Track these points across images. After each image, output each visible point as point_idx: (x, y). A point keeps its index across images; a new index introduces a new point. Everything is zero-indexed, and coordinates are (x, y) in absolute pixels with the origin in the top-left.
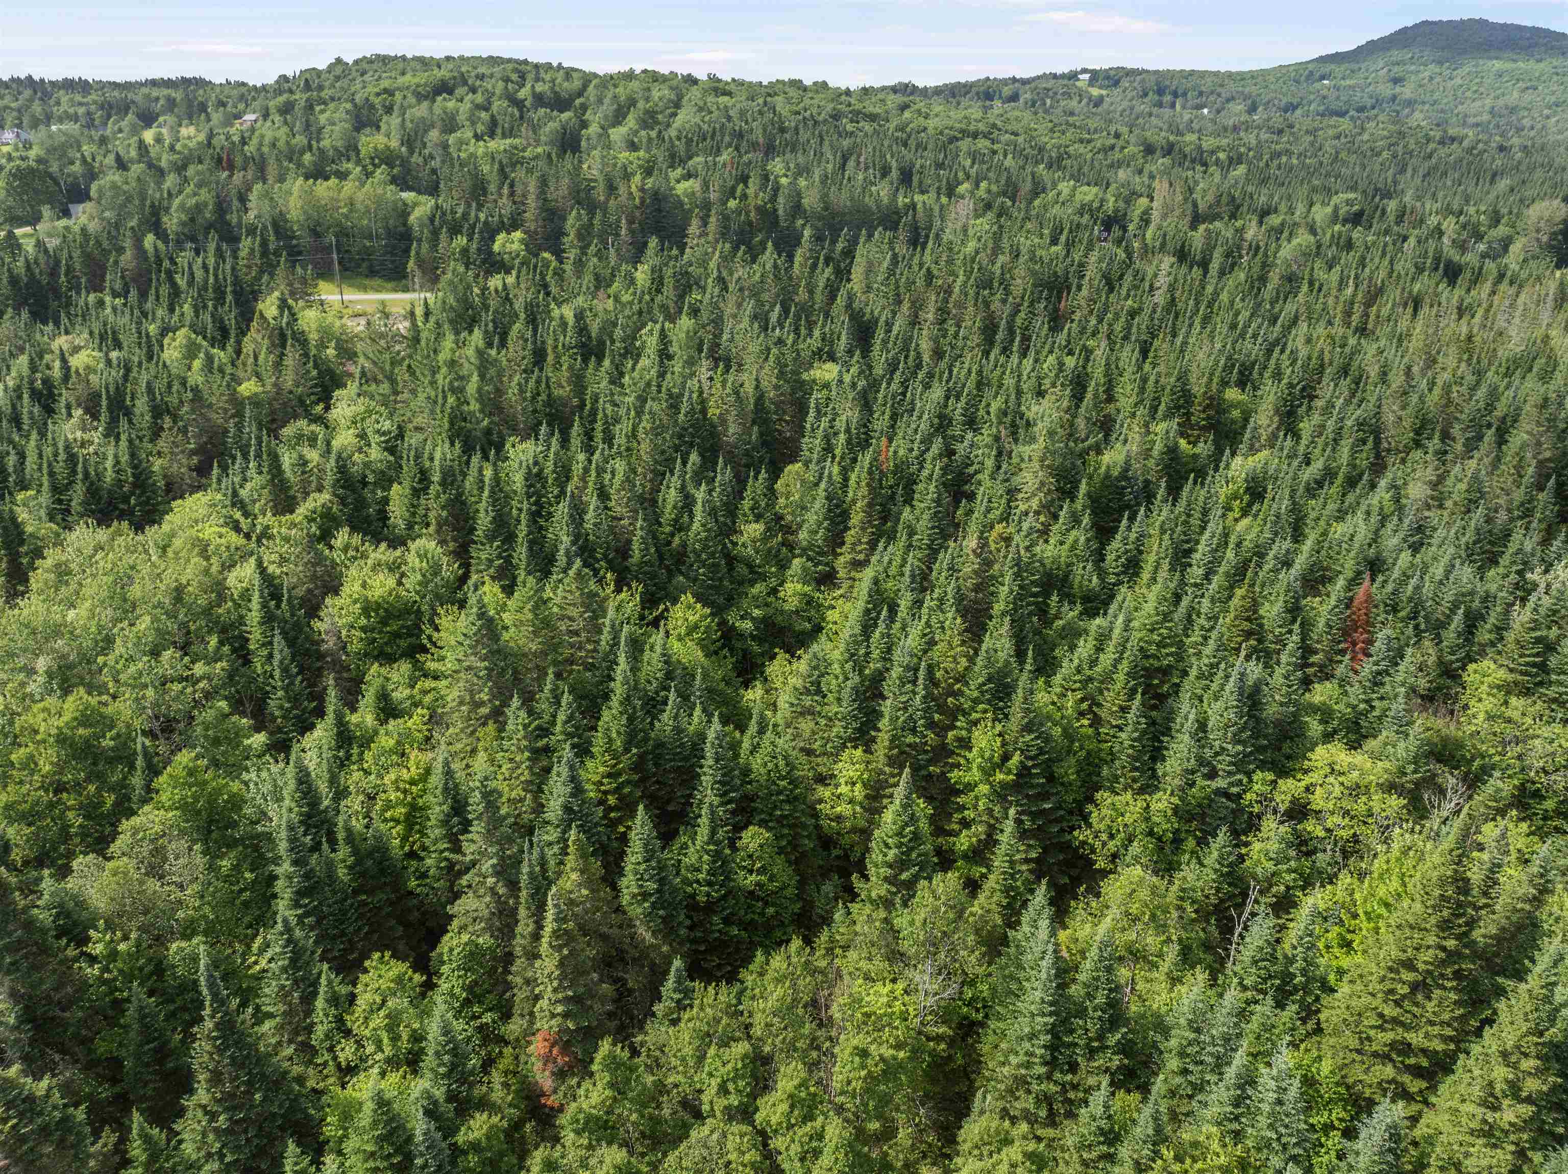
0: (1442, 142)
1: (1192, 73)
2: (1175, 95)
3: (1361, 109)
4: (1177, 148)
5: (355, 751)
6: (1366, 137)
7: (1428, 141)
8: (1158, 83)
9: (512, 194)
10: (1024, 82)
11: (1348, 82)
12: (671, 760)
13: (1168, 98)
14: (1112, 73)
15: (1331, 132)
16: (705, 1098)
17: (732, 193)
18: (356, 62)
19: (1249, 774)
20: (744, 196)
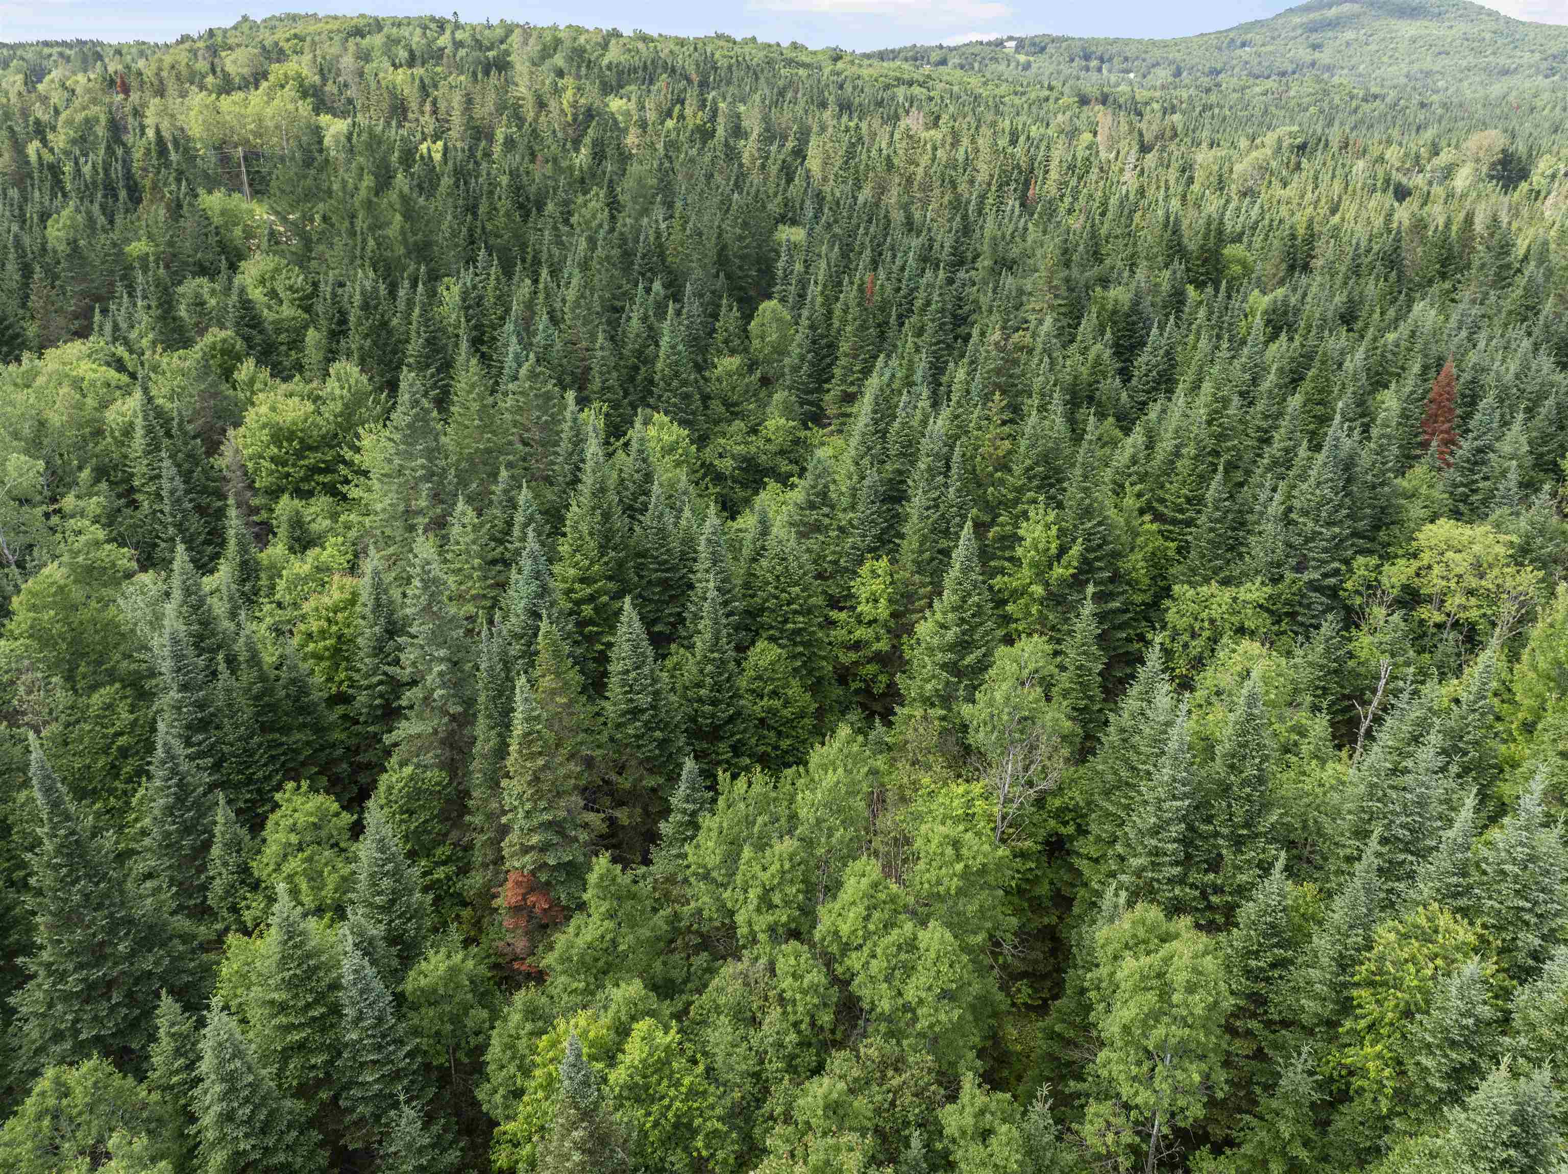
0: (1365, 100)
1: (1116, 41)
2: (1102, 60)
3: (1283, 74)
4: (1111, 99)
5: (264, 582)
6: (1292, 93)
7: (1352, 98)
8: (1084, 49)
9: (435, 112)
10: (951, 49)
11: (1269, 48)
12: (657, 571)
13: (1094, 63)
14: (1037, 40)
15: (1258, 89)
16: (740, 918)
17: (669, 114)
18: (265, 21)
19: (1347, 562)
20: (682, 117)
